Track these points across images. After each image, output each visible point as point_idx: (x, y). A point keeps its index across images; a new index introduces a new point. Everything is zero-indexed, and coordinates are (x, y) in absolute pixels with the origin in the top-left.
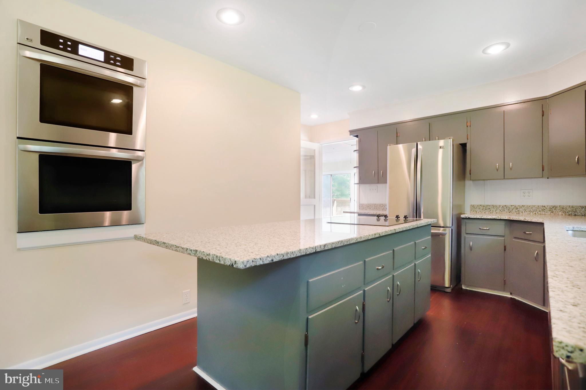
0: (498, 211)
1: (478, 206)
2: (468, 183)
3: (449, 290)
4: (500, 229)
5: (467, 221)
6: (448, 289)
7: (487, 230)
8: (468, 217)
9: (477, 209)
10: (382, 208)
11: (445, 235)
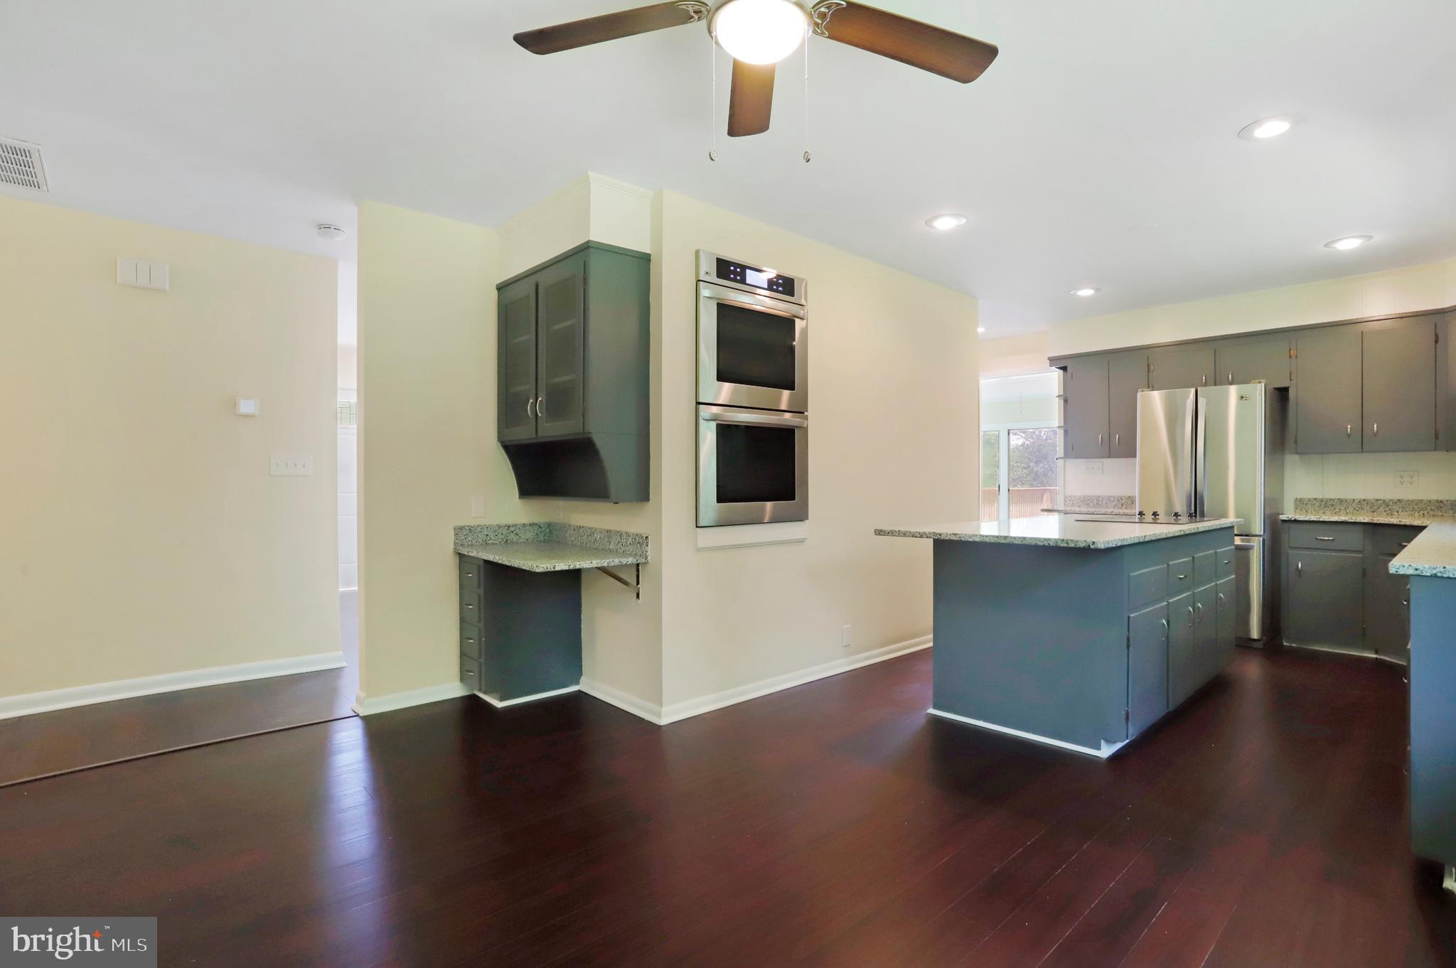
0: (1350, 509)
1: (1309, 500)
2: (1291, 460)
3: (1260, 645)
4: (1355, 539)
5: (1293, 526)
6: (1258, 643)
7: (1329, 543)
8: (1293, 519)
9: (1309, 506)
10: (1114, 504)
11: (1252, 549)
